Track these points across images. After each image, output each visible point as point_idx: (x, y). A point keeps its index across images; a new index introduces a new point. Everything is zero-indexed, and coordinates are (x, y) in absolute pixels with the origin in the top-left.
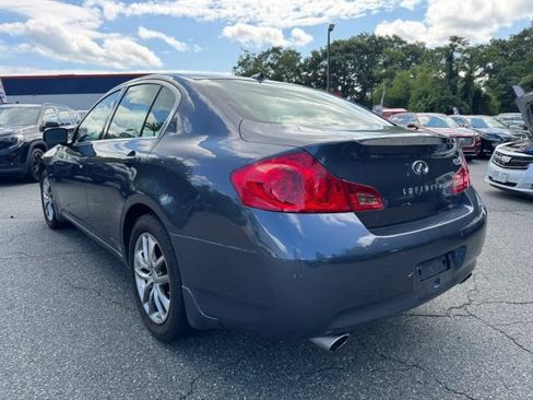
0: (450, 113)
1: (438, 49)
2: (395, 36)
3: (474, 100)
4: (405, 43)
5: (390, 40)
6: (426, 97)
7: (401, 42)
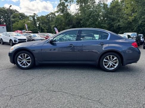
0: (37, 33)
1: (30, 16)
2: (15, 10)
3: (41, 29)
4: (19, 12)
5: (14, 11)
6: (30, 28)
7: (17, 12)
